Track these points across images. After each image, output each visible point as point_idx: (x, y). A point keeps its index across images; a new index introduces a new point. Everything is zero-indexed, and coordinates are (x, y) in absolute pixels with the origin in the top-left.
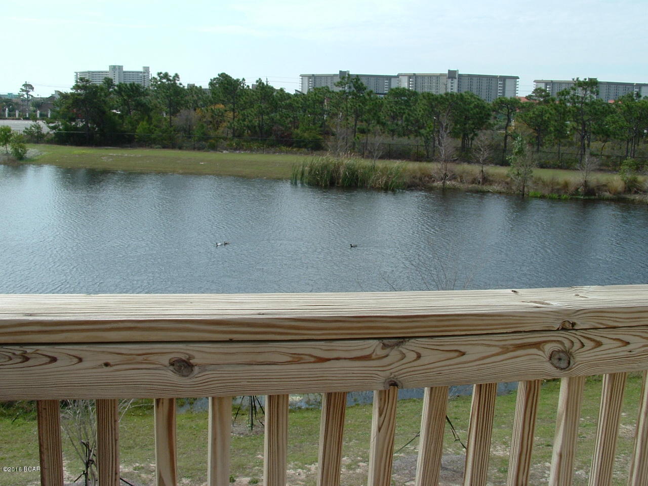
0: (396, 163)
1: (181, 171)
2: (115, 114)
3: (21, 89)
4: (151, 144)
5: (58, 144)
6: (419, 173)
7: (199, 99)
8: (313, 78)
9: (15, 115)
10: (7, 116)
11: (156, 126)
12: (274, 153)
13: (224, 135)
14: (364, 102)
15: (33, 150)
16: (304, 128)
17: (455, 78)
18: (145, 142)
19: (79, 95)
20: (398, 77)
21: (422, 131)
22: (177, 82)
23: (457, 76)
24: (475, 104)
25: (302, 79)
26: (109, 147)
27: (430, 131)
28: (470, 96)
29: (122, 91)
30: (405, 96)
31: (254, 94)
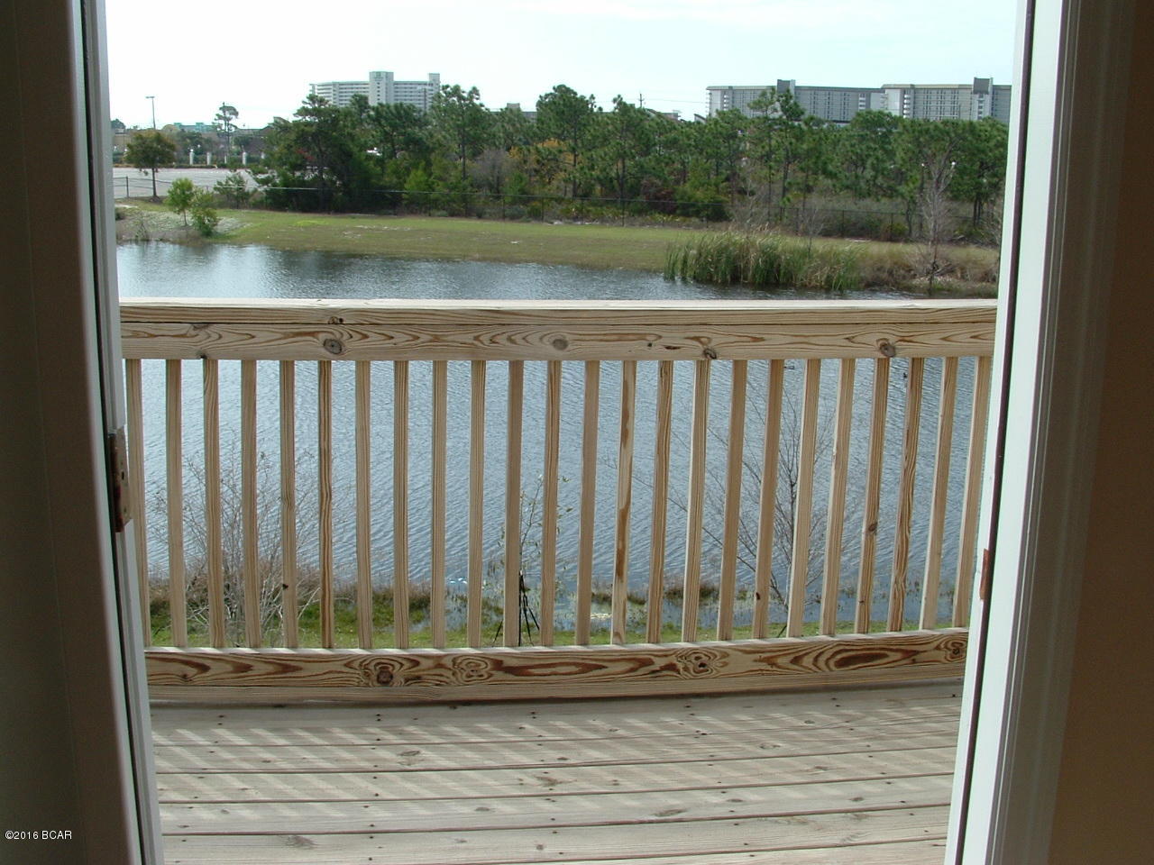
0: (849, 244)
1: (477, 256)
2: (371, 157)
3: (217, 115)
4: (430, 209)
5: (271, 209)
6: (889, 262)
7: (517, 131)
8: (730, 92)
9: (205, 160)
10: (191, 162)
11: (441, 179)
12: (642, 225)
13: (561, 194)
14: (800, 137)
15: (229, 220)
16: (697, 183)
17: (987, 93)
18: (421, 205)
19: (307, 124)
20: (882, 90)
21: (903, 189)
22: (475, 101)
23: (990, 89)
24: (998, 141)
25: (710, 94)
26: (358, 215)
27: (915, 188)
28: (990, 126)
29: (381, 116)
30: (881, 125)
31: (609, 122)
